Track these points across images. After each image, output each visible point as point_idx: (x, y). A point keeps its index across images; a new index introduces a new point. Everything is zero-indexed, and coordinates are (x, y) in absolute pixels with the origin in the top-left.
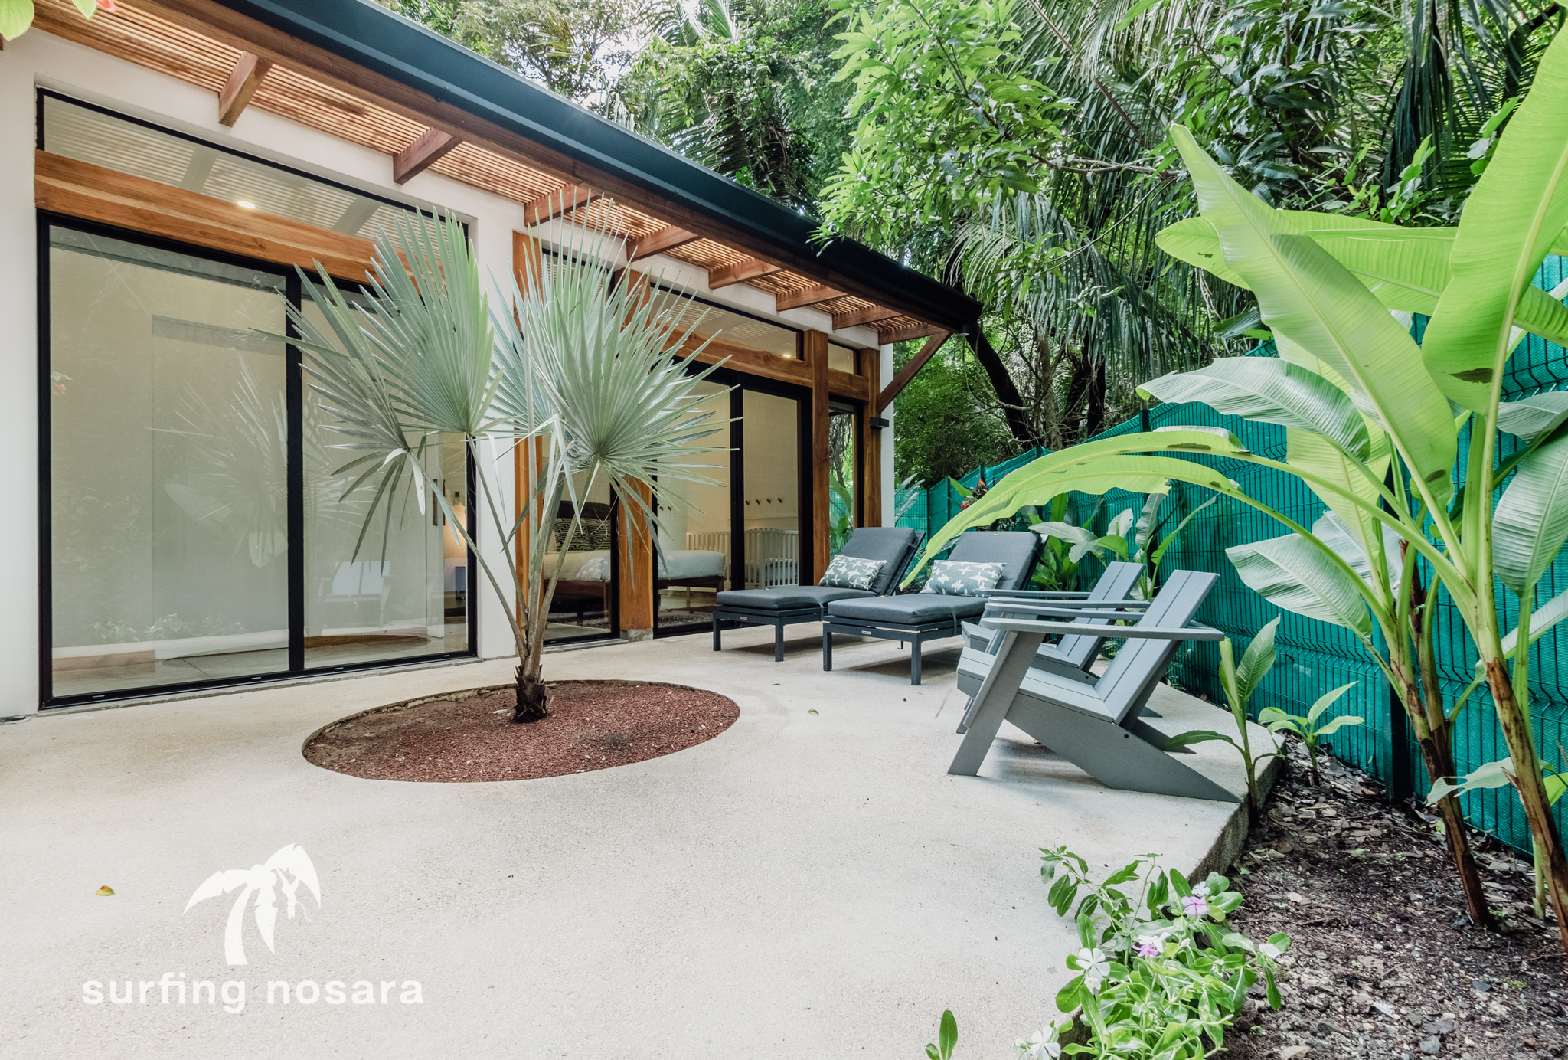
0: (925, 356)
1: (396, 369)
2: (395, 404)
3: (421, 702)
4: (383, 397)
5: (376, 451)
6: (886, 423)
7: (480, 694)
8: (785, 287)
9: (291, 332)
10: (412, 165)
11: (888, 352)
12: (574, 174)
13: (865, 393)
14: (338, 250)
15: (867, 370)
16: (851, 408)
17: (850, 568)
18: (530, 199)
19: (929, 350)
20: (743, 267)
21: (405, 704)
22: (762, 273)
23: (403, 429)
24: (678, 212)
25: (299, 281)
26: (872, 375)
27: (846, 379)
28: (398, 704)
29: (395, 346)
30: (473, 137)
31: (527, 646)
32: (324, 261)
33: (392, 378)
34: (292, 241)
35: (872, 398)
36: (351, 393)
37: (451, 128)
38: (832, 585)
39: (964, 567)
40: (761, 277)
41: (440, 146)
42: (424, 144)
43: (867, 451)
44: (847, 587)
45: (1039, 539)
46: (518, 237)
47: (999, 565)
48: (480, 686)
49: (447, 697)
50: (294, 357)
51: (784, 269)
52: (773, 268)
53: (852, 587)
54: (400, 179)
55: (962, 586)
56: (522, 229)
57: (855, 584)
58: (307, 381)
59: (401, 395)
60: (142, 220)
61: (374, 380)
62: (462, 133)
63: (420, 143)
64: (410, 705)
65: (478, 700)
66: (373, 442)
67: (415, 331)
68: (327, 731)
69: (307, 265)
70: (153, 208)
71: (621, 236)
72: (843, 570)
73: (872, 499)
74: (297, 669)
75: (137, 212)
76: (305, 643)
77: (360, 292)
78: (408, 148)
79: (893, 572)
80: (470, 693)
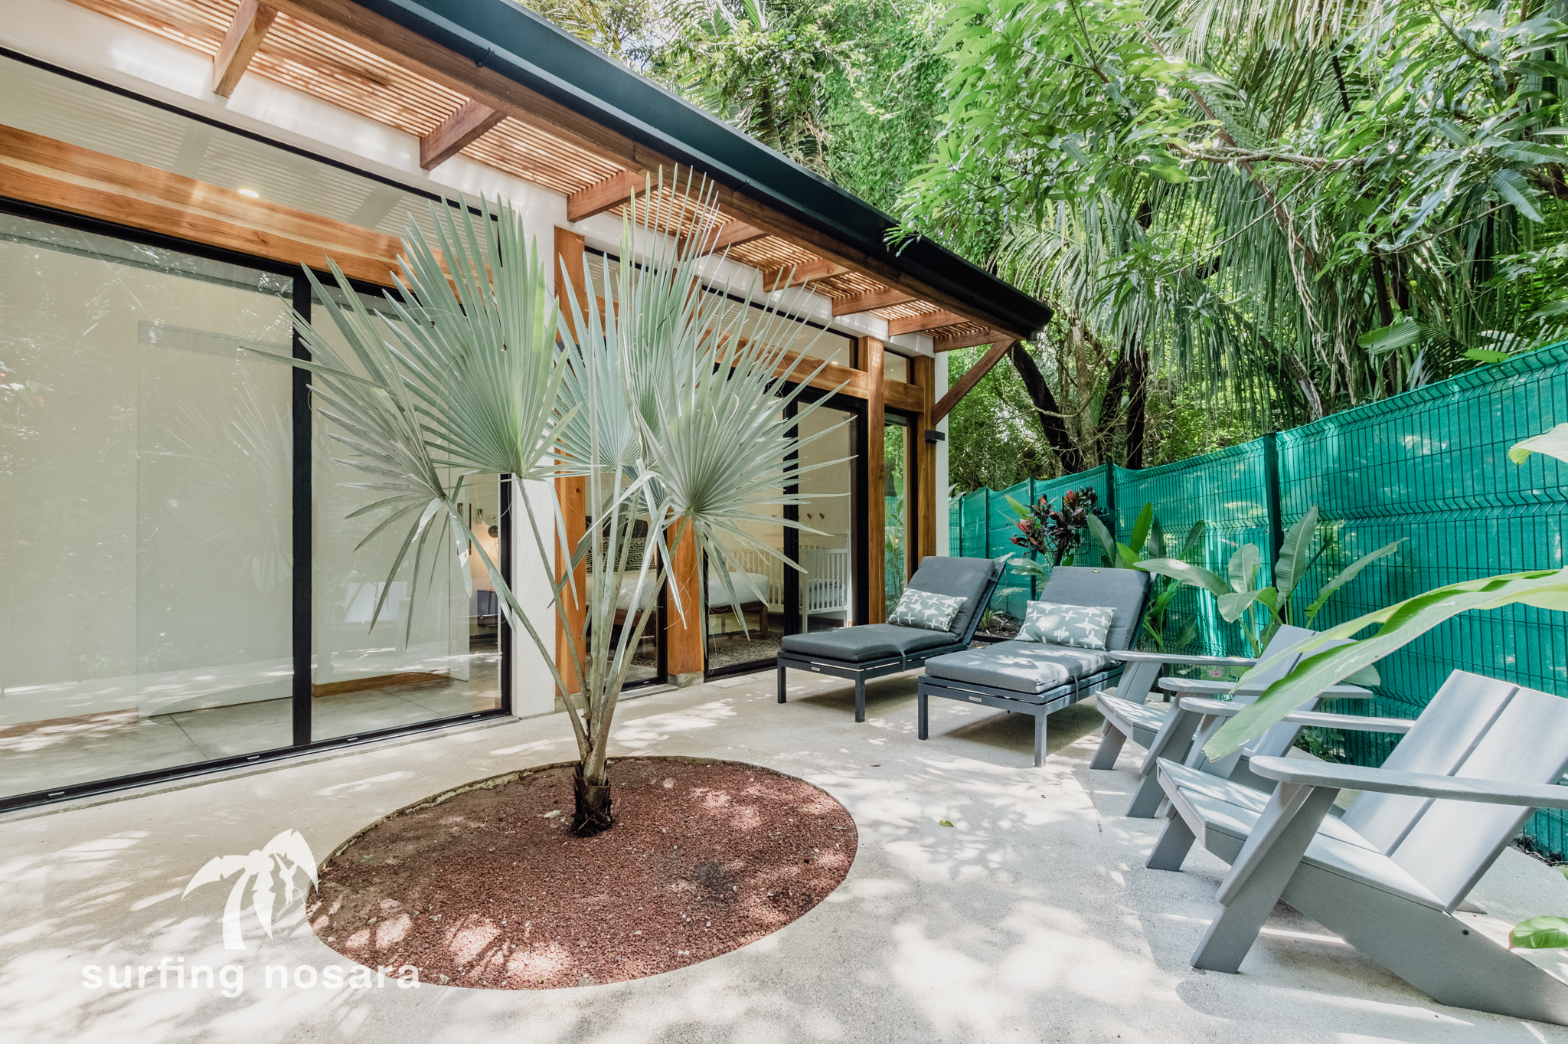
0: (986, 364)
1: (432, 395)
2: (430, 437)
3: (453, 794)
4: (413, 430)
5: (401, 494)
6: (941, 436)
7: (522, 778)
8: (844, 291)
9: (300, 351)
10: (443, 147)
11: (942, 359)
12: (634, 159)
13: (920, 404)
14: (353, 246)
15: (921, 378)
16: (903, 420)
17: (925, 605)
18: (573, 190)
19: (990, 359)
20: (803, 268)
21: (434, 799)
22: (826, 275)
23: (435, 465)
24: (747, 206)
25: (309, 284)
26: (927, 384)
27: (901, 389)
28: (426, 801)
29: (426, 365)
30: (521, 112)
31: (588, 738)
32: (340, 259)
33: (424, 405)
34: (301, 235)
35: (926, 410)
36: (371, 423)
37: (493, 99)
38: (905, 624)
39: (1067, 611)
40: (825, 281)
41: (477, 123)
42: (458, 122)
43: (922, 466)
44: (922, 627)
45: (1149, 578)
46: (559, 232)
47: (1109, 610)
48: (522, 769)
49: (483, 785)
50: (301, 379)
51: (853, 270)
52: (840, 269)
53: (929, 628)
54: (426, 166)
55: (1067, 634)
56: (565, 225)
57: (933, 624)
58: (317, 406)
59: (434, 425)
60: (117, 208)
61: (402, 410)
62: (506, 106)
63: (453, 121)
64: (439, 800)
65: (521, 788)
66: (398, 482)
67: (451, 346)
68: (339, 853)
69: (319, 264)
70: (131, 194)
71: (673, 233)
72: (918, 607)
73: (926, 518)
74: (303, 741)
75: (109, 198)
76: (313, 690)
77: (382, 296)
78: (438, 128)
79: (973, 610)
80: (511, 777)
